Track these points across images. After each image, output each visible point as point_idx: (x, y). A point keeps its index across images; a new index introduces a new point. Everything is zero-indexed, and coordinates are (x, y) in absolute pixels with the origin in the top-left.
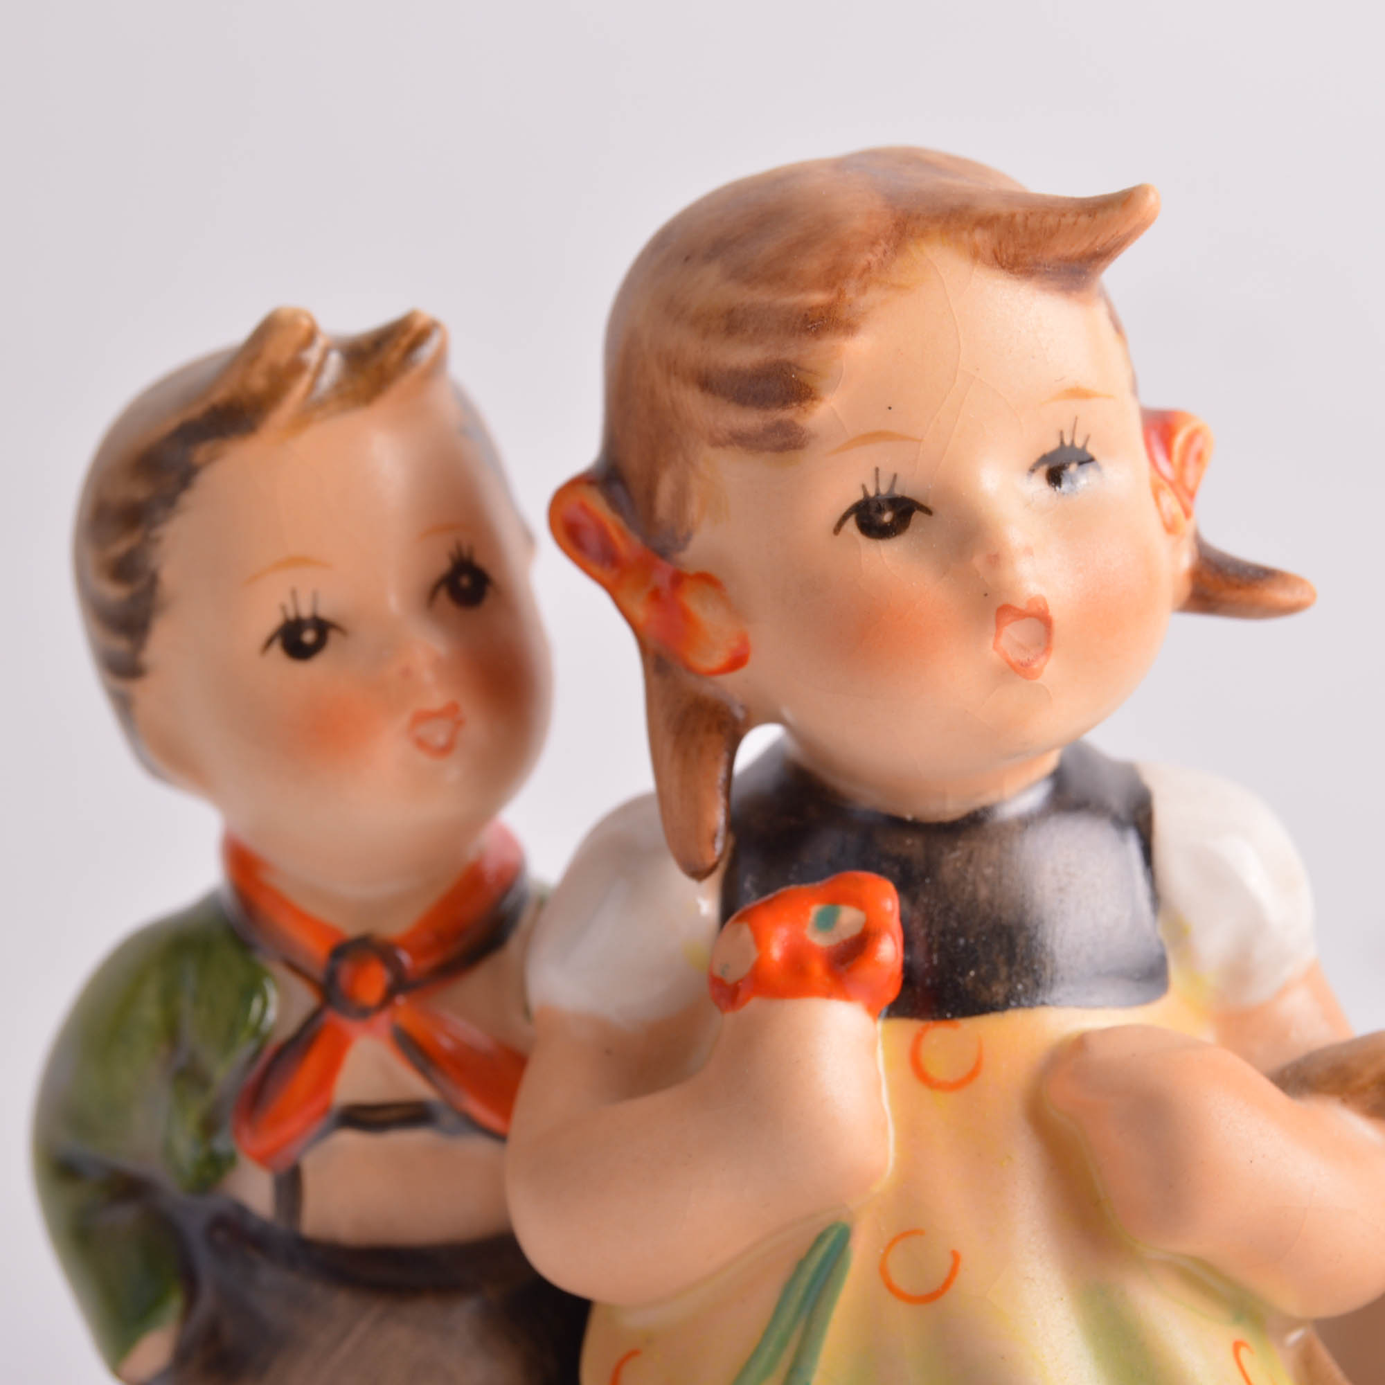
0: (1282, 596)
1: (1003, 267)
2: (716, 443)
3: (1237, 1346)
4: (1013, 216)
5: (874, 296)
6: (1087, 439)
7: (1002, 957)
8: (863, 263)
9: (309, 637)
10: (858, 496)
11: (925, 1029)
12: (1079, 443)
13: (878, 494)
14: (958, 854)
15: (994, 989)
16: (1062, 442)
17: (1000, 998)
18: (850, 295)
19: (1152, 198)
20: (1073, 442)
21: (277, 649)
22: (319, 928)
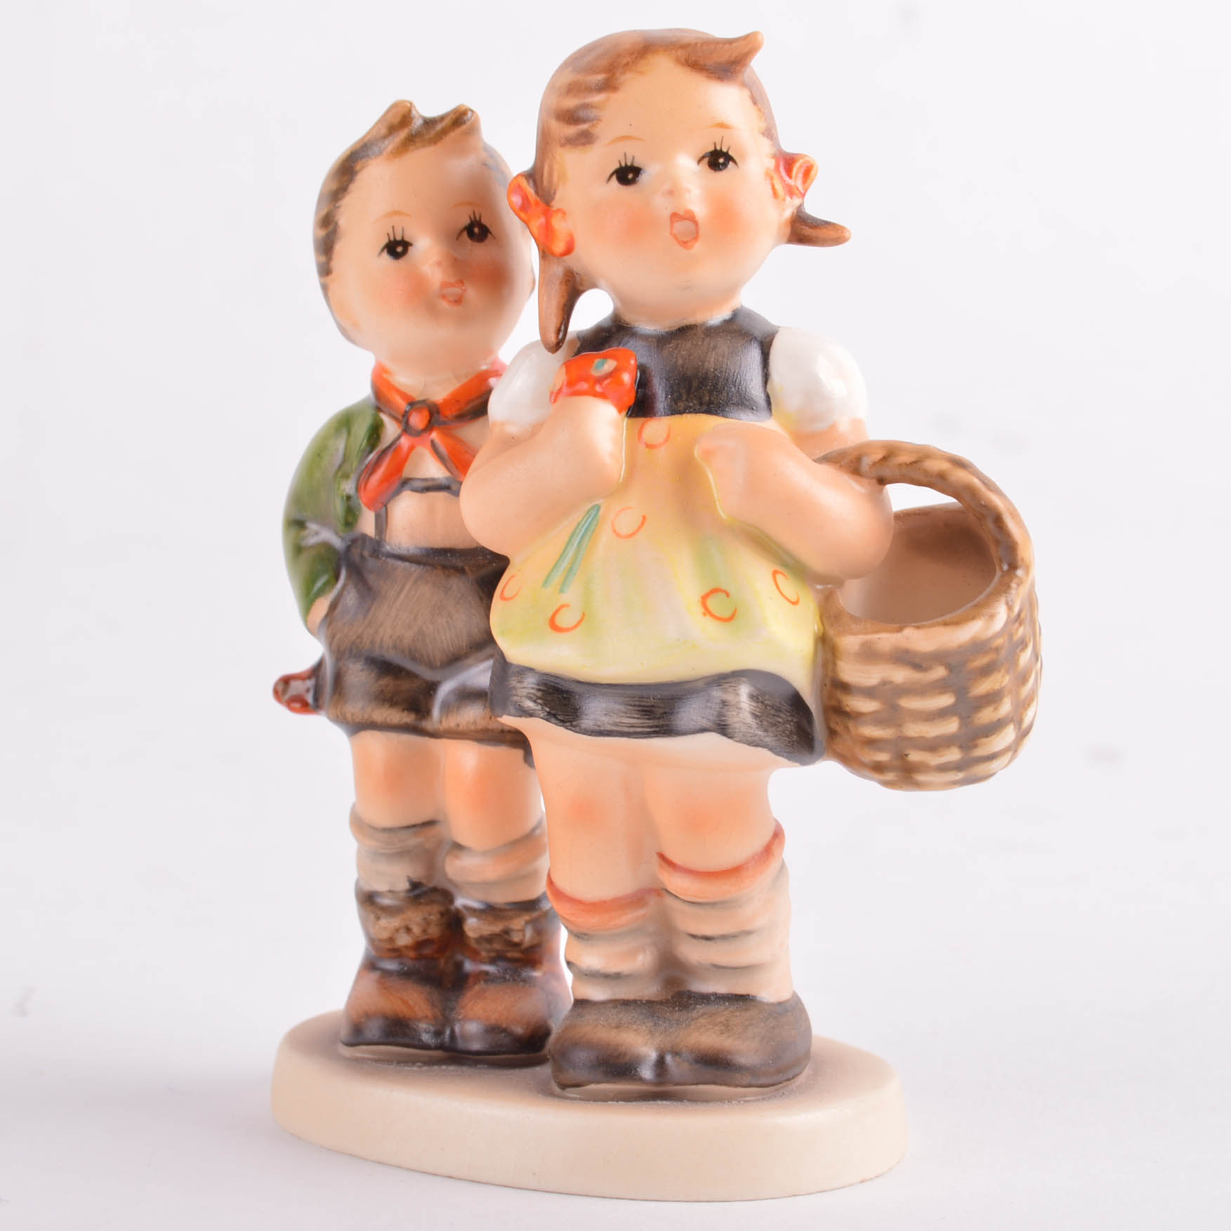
0: (832, 234)
1: (689, 66)
2: (563, 145)
3: (775, 573)
4: (696, 44)
5: (628, 76)
6: (729, 149)
7: (684, 391)
8: (625, 61)
9: (400, 249)
10: (617, 166)
11: (646, 422)
12: (725, 150)
13: (626, 165)
14: (672, 345)
15: (679, 404)
16: (715, 147)
17: (681, 408)
18: (618, 75)
19: (760, 37)
20: (721, 149)
21: (385, 255)
22: (404, 396)
